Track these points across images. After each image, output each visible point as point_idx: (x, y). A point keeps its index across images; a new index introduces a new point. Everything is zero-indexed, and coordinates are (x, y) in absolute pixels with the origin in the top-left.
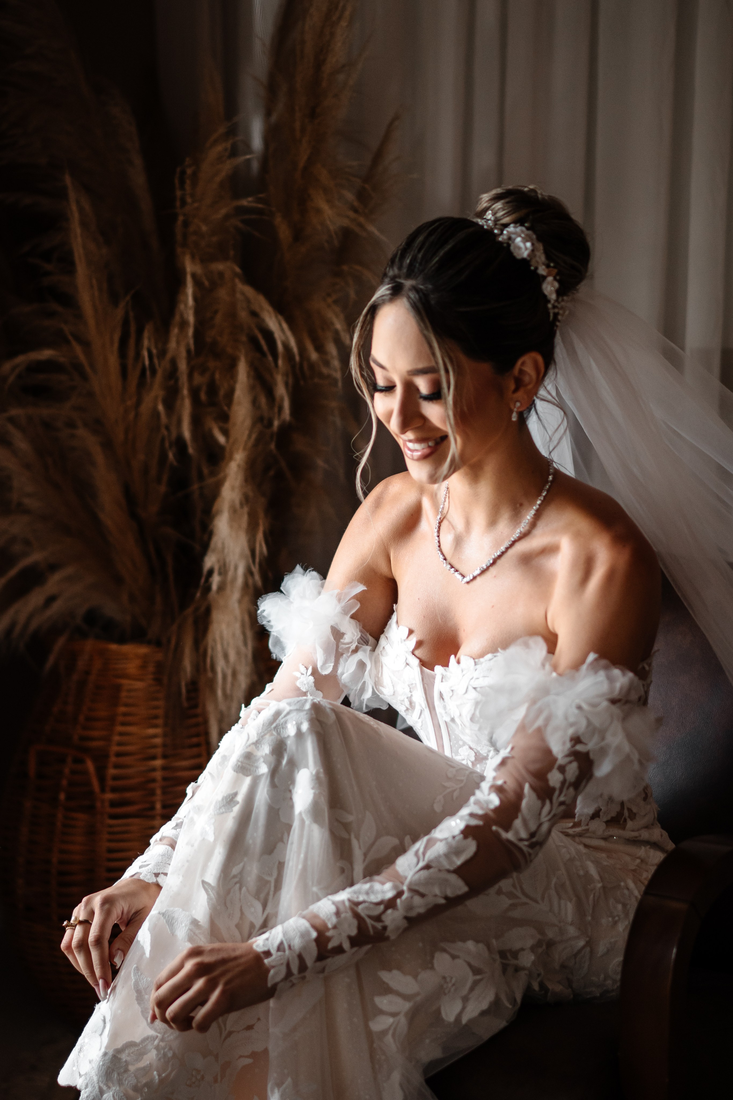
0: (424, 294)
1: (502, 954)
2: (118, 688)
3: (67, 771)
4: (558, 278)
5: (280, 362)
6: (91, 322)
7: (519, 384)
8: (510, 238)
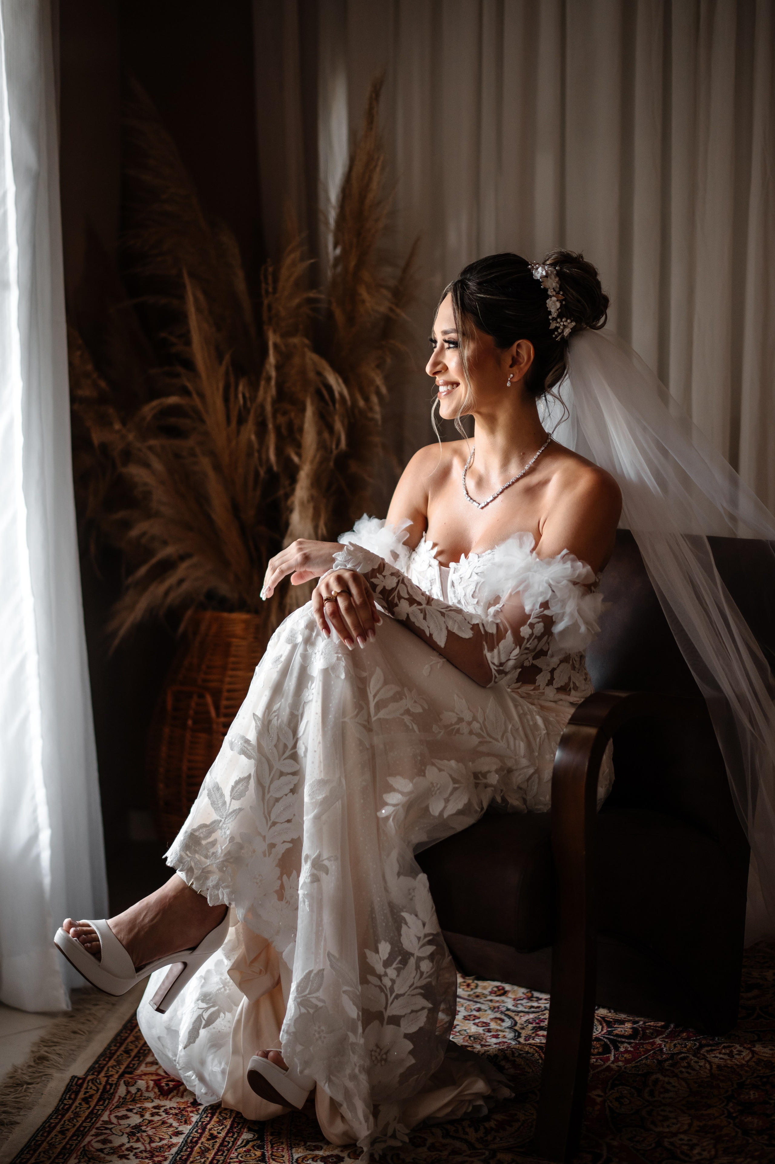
1: (476, 775)
2: (229, 645)
3: (193, 704)
4: (563, 302)
5: (337, 406)
6: (204, 375)
7: (515, 361)
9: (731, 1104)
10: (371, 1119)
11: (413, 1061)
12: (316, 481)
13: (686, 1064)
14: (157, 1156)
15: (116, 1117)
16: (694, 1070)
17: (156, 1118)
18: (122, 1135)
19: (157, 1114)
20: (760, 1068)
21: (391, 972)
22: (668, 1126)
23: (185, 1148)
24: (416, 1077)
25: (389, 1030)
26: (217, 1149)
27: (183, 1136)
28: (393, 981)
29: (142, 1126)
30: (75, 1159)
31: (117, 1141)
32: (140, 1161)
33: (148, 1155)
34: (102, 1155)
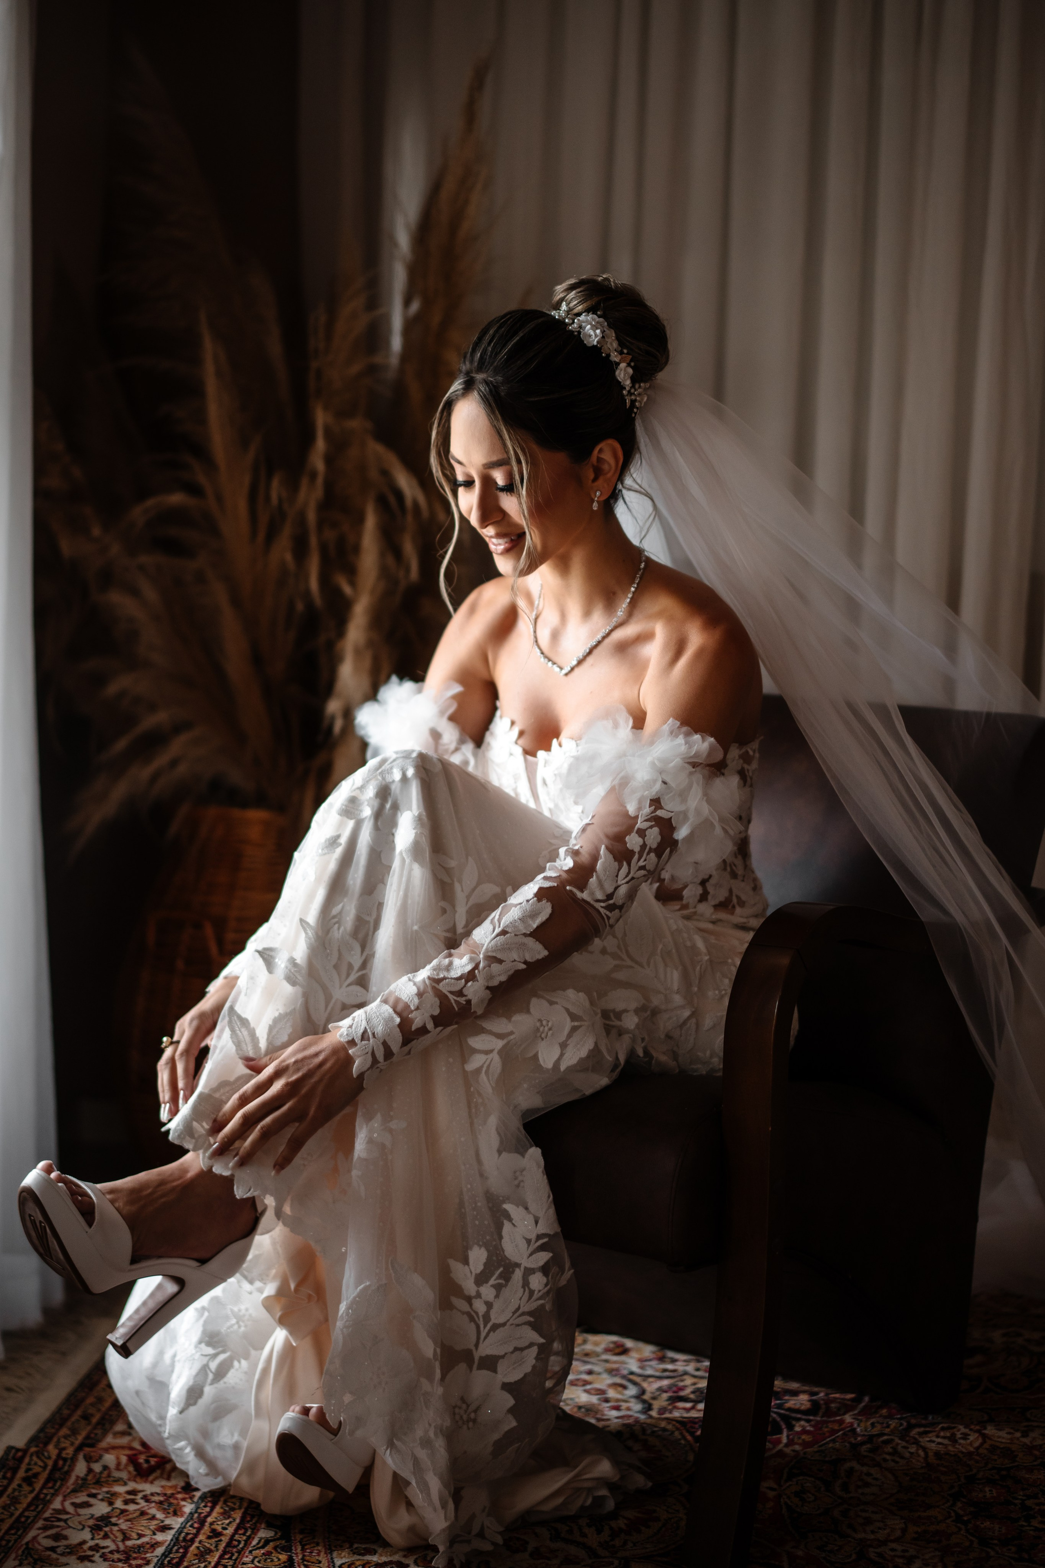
0: (494, 386)
1: (605, 1014)
4: (632, 364)
5: (409, 519)
7: (598, 472)
8: (580, 327)
9: (959, 1504)
10: (451, 1505)
11: (514, 1424)
12: (376, 620)
13: (891, 1450)
14: (135, 1559)
15: (73, 1504)
16: (902, 1457)
17: (131, 1507)
18: (82, 1529)
19: (133, 1501)
20: (996, 1457)
21: (487, 1291)
22: (873, 1532)
23: (176, 1548)
24: (517, 1445)
25: (480, 1379)
26: (223, 1551)
27: (173, 1532)
28: (489, 1305)
29: (111, 1517)
30: (14, 1560)
31: (76, 1537)
32: (110, 1565)
33: (121, 1557)
34: (54, 1556)
